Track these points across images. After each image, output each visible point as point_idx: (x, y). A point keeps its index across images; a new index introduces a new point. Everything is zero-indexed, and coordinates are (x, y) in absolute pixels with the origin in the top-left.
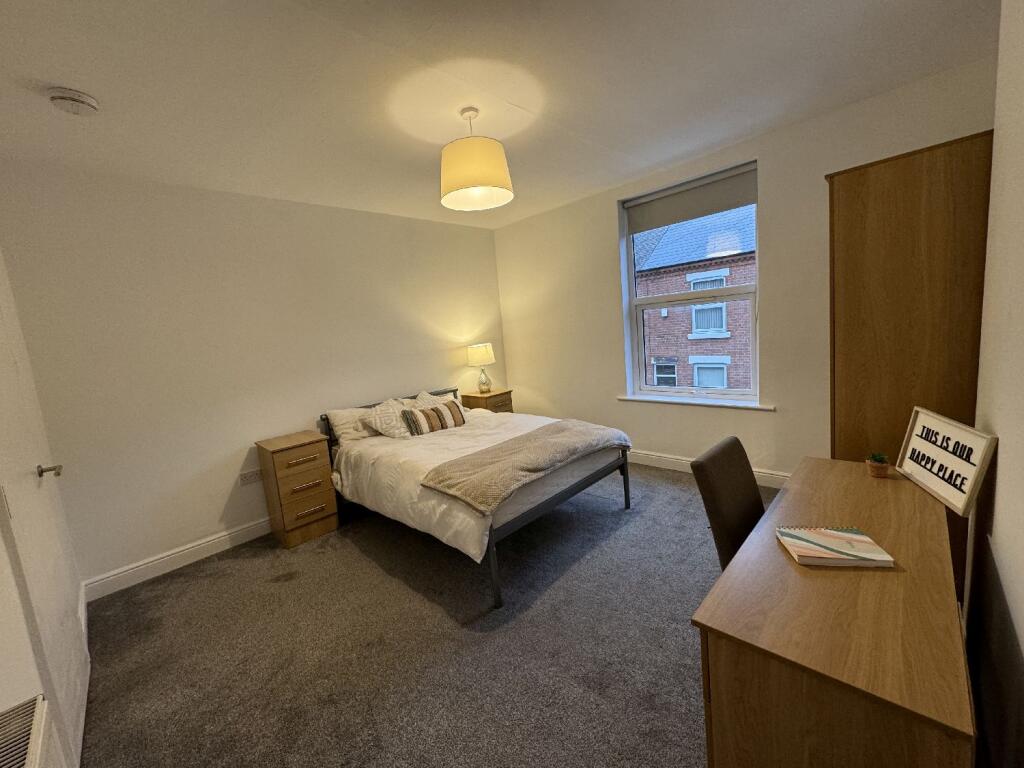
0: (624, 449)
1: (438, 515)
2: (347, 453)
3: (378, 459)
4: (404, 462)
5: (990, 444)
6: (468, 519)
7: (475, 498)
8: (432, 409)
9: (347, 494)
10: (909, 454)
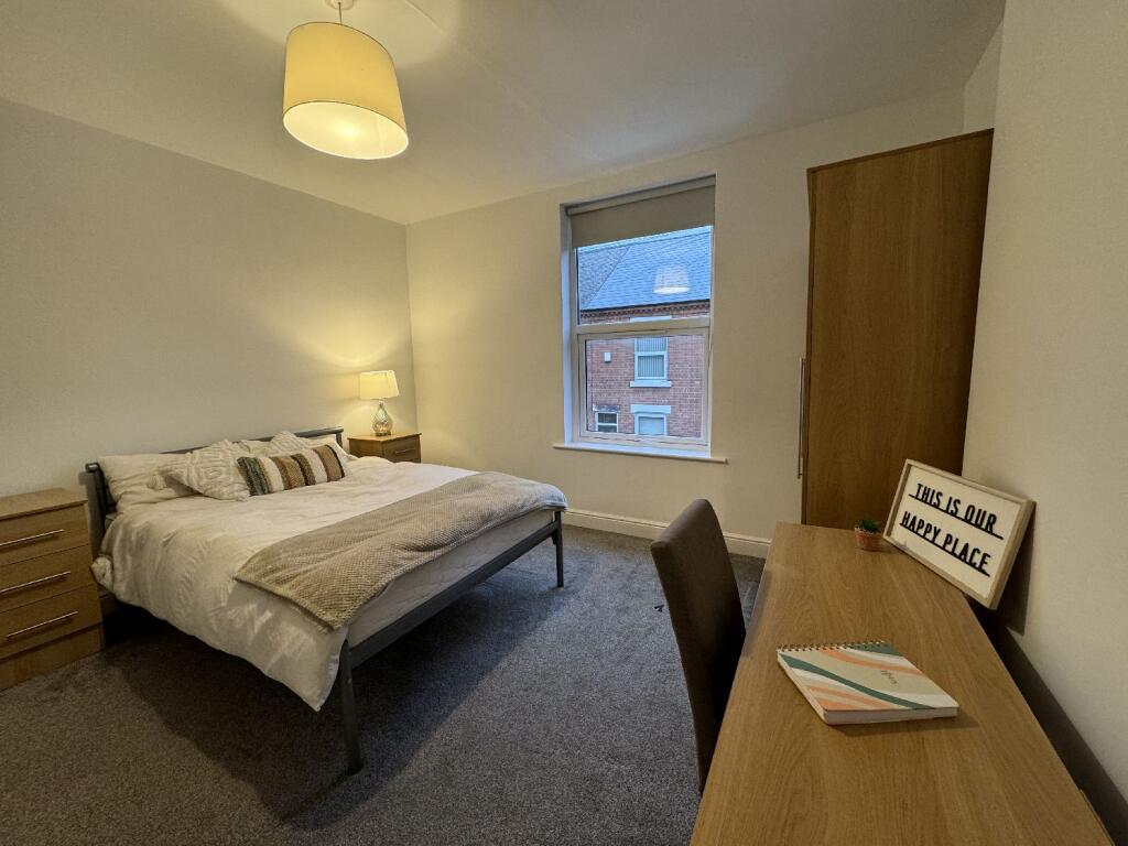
0: (558, 510)
1: (256, 631)
2: (128, 524)
3: (174, 534)
4: (215, 541)
5: (1026, 511)
6: (305, 636)
7: (319, 601)
8: (293, 457)
9: (122, 591)
10: (899, 519)
